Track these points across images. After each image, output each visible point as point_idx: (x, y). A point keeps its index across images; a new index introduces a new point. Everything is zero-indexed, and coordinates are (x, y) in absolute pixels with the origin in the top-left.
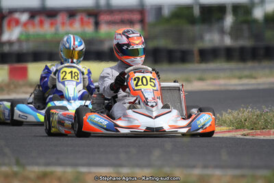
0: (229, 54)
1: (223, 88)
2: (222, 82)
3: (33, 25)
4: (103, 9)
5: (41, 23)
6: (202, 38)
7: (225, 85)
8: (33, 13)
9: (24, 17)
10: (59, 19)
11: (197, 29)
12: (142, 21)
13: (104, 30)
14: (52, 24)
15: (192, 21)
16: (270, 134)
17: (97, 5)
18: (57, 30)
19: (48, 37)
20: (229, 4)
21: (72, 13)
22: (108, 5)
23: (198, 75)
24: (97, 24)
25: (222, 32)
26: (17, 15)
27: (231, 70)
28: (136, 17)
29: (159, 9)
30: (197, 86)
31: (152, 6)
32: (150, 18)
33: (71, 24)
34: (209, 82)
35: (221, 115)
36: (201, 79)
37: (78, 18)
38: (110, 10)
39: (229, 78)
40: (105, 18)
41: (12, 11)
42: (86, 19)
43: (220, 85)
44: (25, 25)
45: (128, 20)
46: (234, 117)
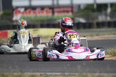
0: (109, 25)
1: (107, 39)
2: (106, 36)
3: (26, 13)
4: (55, 6)
5: (30, 12)
7: (108, 37)
8: (26, 8)
9: (22, 10)
10: (37, 10)
11: (95, 14)
12: (72, 11)
13: (56, 15)
14: (34, 13)
15: (93, 10)
17: (53, 4)
18: (36, 15)
19: (33, 18)
20: (109, 3)
22: (58, 4)
23: (96, 33)
24: (53, 13)
26: (19, 9)
27: (110, 31)
28: (70, 9)
29: (79, 6)
30: (96, 38)
31: (76, 5)
32: (75, 10)
33: (42, 13)
34: (101, 36)
35: (107, 50)
36: (97, 35)
37: (45, 10)
39: (109, 34)
41: (17, 7)
42: (48, 10)
43: (105, 38)
44: (23, 13)
45: (66, 11)
46: (112, 51)
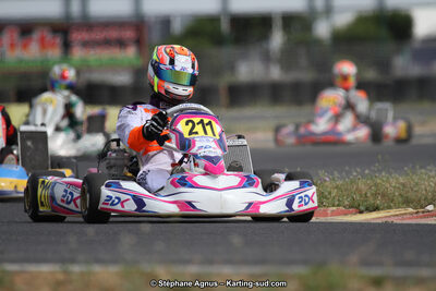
6: (232, 68)
16: (326, 215)
21: (26, 28)
25: (267, 58)
38: (88, 24)
40: (79, 37)
